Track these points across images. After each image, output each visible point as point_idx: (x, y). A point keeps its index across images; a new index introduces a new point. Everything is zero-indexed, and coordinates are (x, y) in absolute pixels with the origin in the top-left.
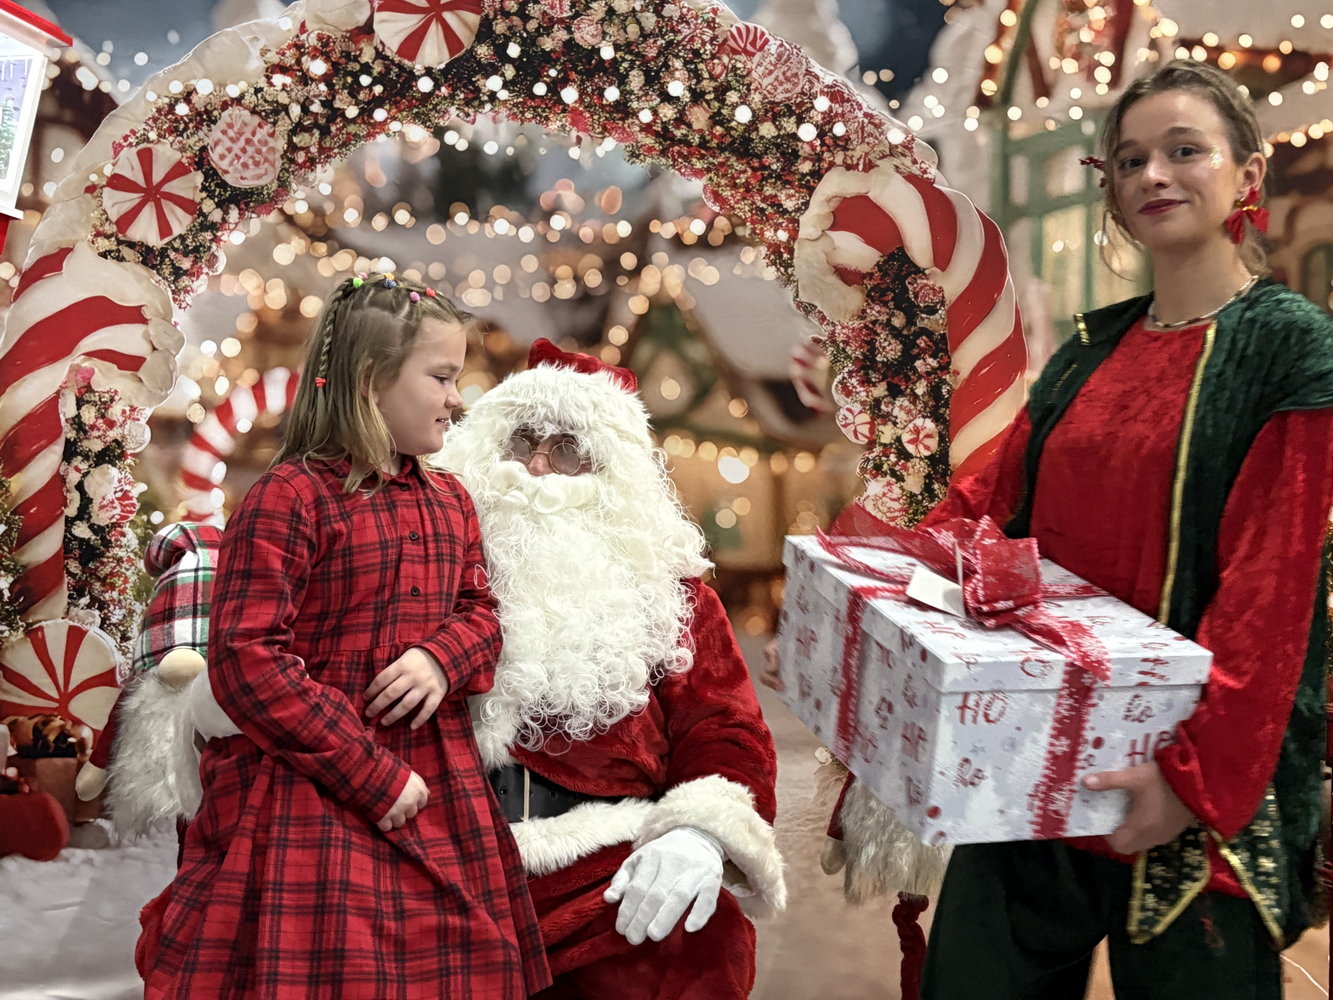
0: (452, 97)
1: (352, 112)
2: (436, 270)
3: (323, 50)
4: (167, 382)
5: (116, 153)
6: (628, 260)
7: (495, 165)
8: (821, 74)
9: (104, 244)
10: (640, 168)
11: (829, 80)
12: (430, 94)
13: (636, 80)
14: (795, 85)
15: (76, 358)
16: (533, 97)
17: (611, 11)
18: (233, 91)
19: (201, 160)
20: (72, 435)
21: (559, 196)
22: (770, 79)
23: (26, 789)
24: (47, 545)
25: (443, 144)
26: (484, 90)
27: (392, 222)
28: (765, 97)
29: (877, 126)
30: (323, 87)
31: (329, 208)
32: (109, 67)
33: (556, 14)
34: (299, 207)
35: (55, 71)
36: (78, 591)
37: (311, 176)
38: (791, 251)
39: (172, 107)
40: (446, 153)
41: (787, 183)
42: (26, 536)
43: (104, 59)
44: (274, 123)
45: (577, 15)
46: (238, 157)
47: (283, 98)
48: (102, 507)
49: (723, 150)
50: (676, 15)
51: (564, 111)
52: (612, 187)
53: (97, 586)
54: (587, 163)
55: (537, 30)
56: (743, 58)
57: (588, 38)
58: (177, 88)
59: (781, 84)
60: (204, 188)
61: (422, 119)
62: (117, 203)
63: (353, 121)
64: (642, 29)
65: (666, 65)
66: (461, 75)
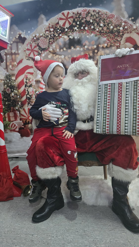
0: (70, 31)
1: (57, 35)
2: (70, 56)
3: (52, 27)
4: (37, 75)
5: (27, 45)
6: (96, 51)
7: (76, 40)
8: (123, 19)
9: (27, 58)
10: (97, 37)
11: (124, 20)
12: (67, 31)
13: (96, 24)
14: (119, 22)
15: (25, 74)
16: (81, 29)
17: (92, 15)
18: (41, 35)
19: (38, 45)
20: (26, 84)
21: (86, 43)
22: (115, 21)
23: (25, 128)
24: (24, 98)
25: (69, 38)
26: (75, 29)
27: (63, 50)
28: (115, 24)
29: (132, 26)
30: (53, 32)
31: (55, 49)
32: (25, 34)
33: (84, 17)
34: (51, 50)
35: (18, 35)
36: (29, 104)
37: (52, 45)
38: (120, 47)
39: (34, 38)
40: (70, 39)
41: (119, 36)
42: (21, 97)
43: (24, 33)
44: (47, 38)
45: (87, 16)
46: (43, 44)
47: (48, 35)
48: (30, 93)
49: (109, 33)
50: (101, 14)
51: (86, 31)
52: (93, 41)
53: (31, 103)
54: (89, 38)
55: (81, 19)
56: (111, 19)
57: (88, 19)
58: (34, 35)
59: (117, 22)
60: (39, 49)
61: (66, 35)
62: (28, 52)
63: (57, 37)
64: (96, 17)
65: (100, 22)
66: (71, 28)
